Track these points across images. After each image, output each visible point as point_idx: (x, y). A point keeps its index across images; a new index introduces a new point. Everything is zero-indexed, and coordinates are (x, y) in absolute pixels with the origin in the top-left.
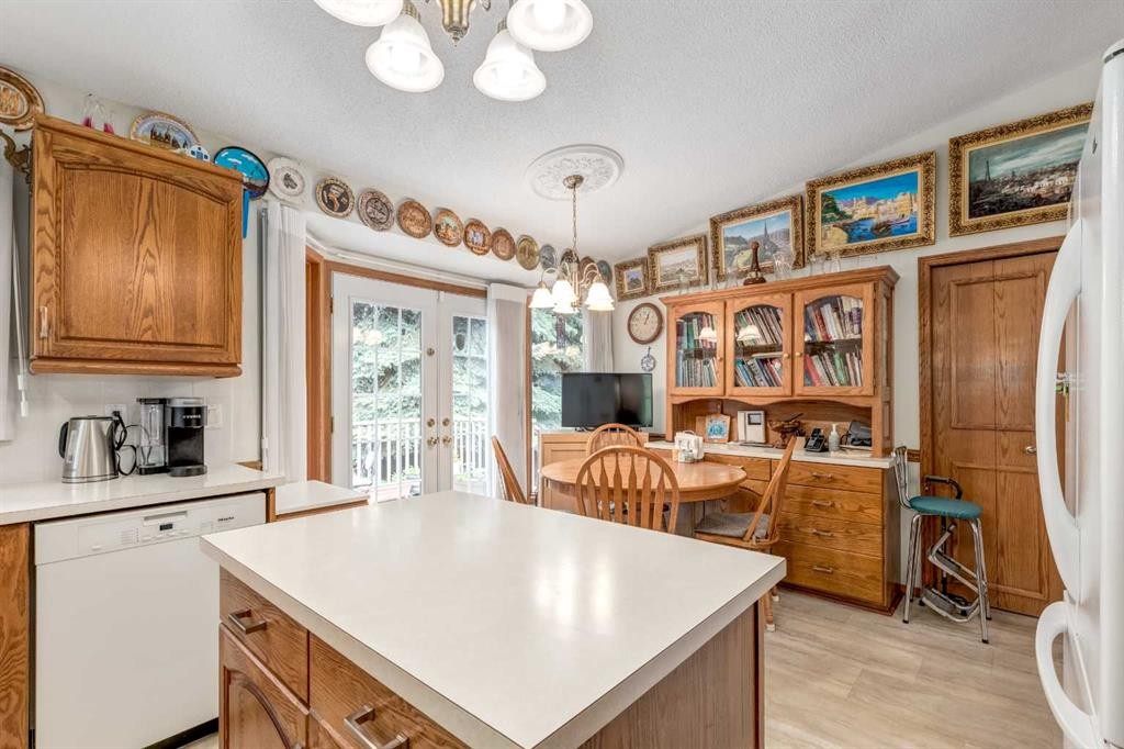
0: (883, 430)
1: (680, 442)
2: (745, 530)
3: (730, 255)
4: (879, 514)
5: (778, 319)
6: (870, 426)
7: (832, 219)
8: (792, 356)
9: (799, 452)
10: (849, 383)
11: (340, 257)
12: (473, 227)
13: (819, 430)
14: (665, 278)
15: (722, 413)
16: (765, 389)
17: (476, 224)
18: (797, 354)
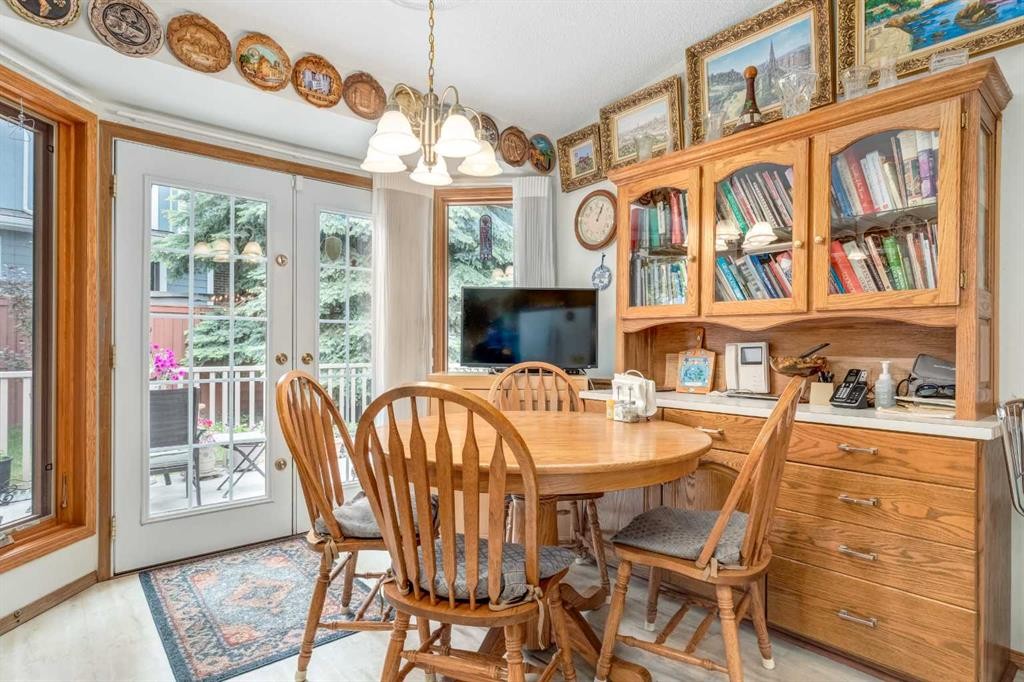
0: (979, 369)
1: (619, 388)
2: (698, 546)
3: (717, 103)
4: (971, 527)
5: (787, 187)
6: (953, 364)
7: (885, 14)
8: (808, 245)
9: (820, 408)
10: (913, 286)
11: (124, 117)
12: (310, 65)
13: (857, 373)
14: (624, 150)
15: (704, 346)
16: (763, 302)
17: (317, 62)
18: (817, 239)
